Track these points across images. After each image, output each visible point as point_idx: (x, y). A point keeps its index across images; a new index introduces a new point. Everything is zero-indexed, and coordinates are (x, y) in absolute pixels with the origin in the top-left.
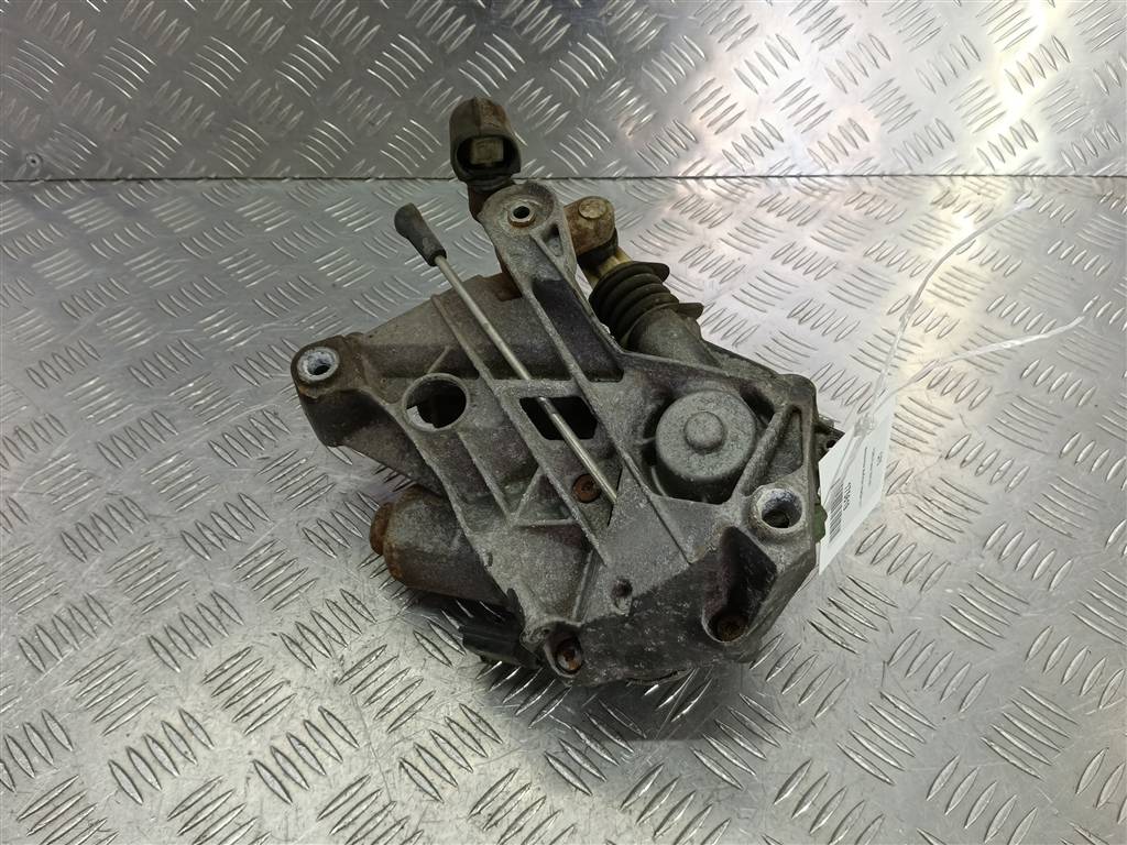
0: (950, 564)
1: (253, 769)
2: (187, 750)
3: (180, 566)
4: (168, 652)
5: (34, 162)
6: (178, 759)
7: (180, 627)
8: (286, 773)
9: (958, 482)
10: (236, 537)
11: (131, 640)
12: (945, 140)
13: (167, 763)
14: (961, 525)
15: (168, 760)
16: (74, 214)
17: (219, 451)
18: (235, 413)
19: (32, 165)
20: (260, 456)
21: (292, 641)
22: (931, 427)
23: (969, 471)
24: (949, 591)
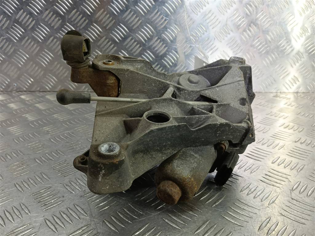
0: (305, 165)
1: (44, 221)
2: (20, 214)
3: (31, 166)
4: (21, 187)
5: (15, 85)
6: (15, 217)
7: (27, 181)
8: (57, 223)
9: (301, 147)
10: (53, 159)
11: (9, 184)
12: (274, 82)
13: (10, 218)
14: (305, 156)
15: (11, 217)
16: (23, 97)
17: (52, 140)
18: (60, 133)
19: (14, 86)
20: (66, 141)
21: (67, 185)
22: (288, 136)
23: (304, 145)
24: (307, 171)
